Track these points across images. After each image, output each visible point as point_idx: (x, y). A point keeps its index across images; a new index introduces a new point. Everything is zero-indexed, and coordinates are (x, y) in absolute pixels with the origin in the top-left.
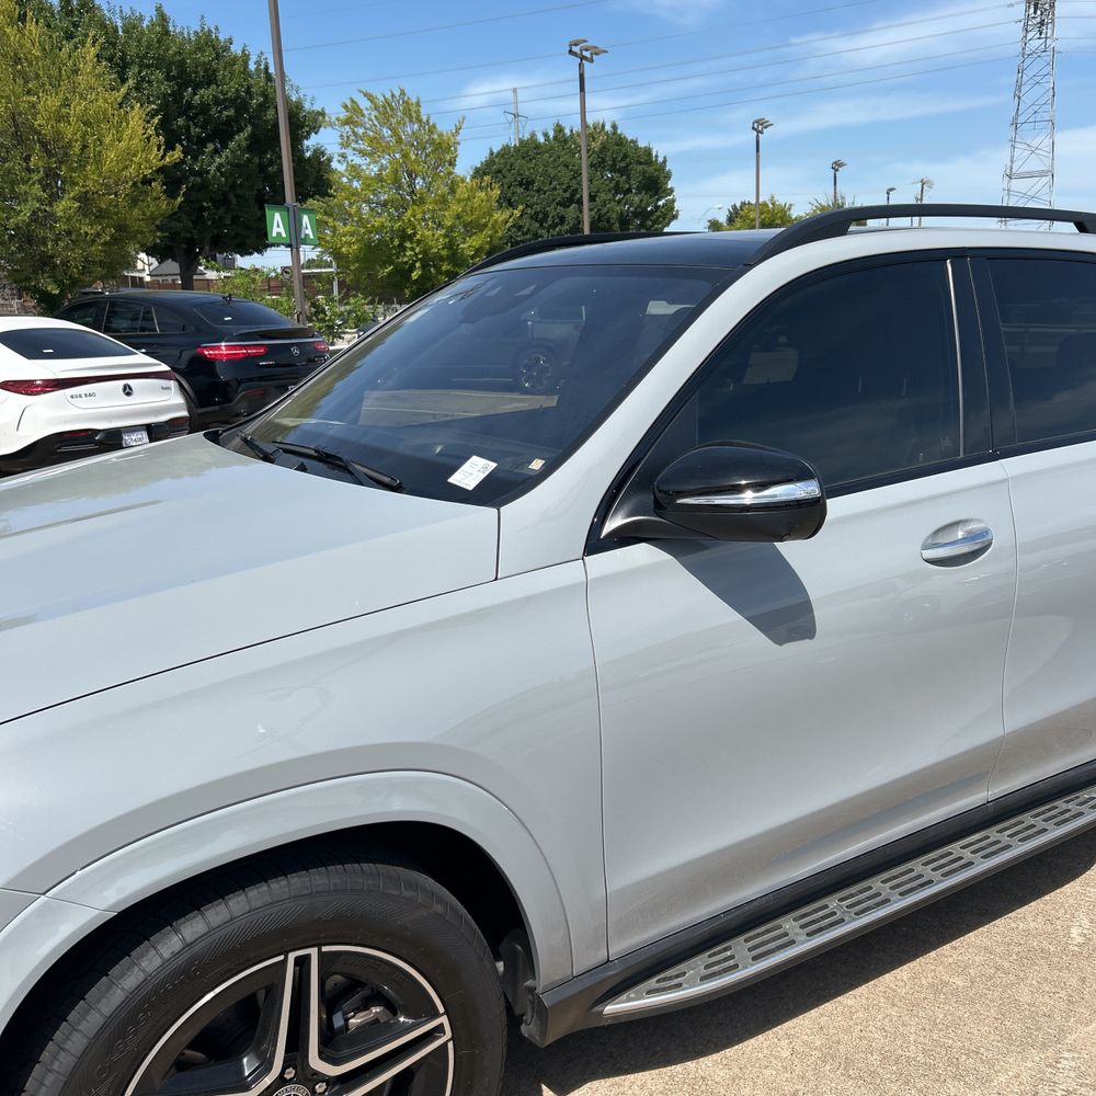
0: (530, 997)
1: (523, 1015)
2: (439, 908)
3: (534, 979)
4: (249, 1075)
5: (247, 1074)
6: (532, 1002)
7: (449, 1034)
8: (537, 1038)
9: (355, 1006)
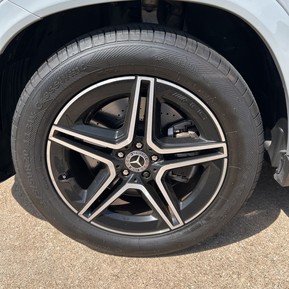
0: (282, 158)
1: (276, 168)
2: (232, 78)
3: (286, 150)
4: (117, 139)
5: (116, 138)
6: (282, 161)
7: (225, 154)
8: (281, 181)
9: (180, 128)
